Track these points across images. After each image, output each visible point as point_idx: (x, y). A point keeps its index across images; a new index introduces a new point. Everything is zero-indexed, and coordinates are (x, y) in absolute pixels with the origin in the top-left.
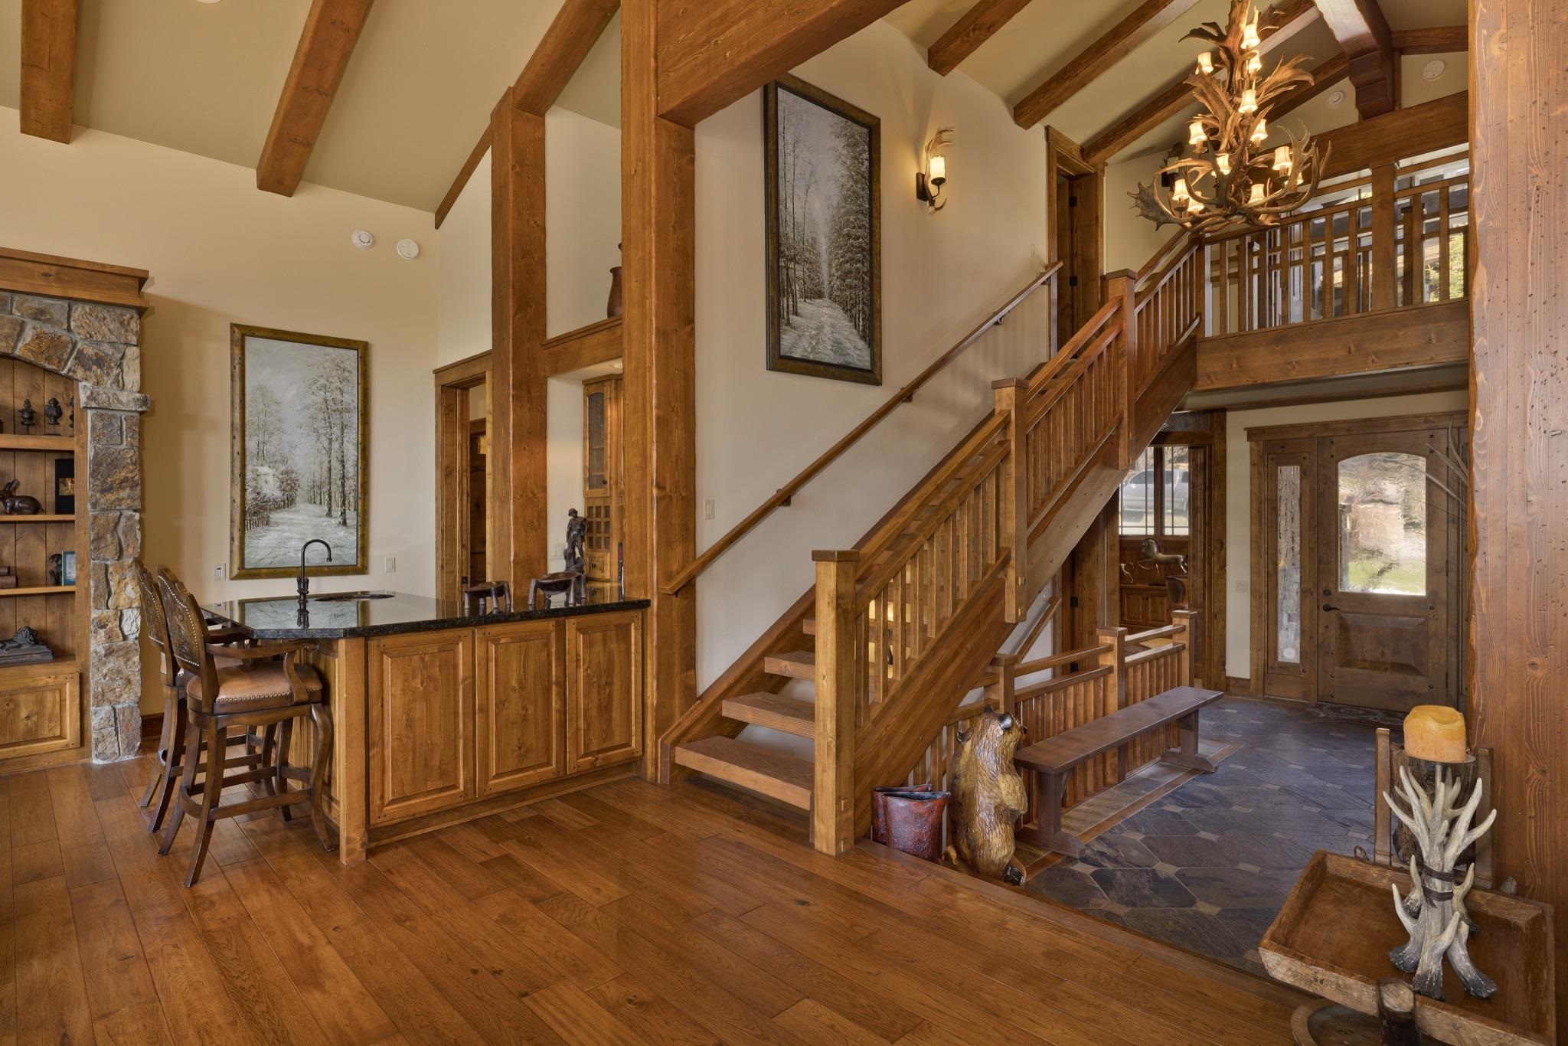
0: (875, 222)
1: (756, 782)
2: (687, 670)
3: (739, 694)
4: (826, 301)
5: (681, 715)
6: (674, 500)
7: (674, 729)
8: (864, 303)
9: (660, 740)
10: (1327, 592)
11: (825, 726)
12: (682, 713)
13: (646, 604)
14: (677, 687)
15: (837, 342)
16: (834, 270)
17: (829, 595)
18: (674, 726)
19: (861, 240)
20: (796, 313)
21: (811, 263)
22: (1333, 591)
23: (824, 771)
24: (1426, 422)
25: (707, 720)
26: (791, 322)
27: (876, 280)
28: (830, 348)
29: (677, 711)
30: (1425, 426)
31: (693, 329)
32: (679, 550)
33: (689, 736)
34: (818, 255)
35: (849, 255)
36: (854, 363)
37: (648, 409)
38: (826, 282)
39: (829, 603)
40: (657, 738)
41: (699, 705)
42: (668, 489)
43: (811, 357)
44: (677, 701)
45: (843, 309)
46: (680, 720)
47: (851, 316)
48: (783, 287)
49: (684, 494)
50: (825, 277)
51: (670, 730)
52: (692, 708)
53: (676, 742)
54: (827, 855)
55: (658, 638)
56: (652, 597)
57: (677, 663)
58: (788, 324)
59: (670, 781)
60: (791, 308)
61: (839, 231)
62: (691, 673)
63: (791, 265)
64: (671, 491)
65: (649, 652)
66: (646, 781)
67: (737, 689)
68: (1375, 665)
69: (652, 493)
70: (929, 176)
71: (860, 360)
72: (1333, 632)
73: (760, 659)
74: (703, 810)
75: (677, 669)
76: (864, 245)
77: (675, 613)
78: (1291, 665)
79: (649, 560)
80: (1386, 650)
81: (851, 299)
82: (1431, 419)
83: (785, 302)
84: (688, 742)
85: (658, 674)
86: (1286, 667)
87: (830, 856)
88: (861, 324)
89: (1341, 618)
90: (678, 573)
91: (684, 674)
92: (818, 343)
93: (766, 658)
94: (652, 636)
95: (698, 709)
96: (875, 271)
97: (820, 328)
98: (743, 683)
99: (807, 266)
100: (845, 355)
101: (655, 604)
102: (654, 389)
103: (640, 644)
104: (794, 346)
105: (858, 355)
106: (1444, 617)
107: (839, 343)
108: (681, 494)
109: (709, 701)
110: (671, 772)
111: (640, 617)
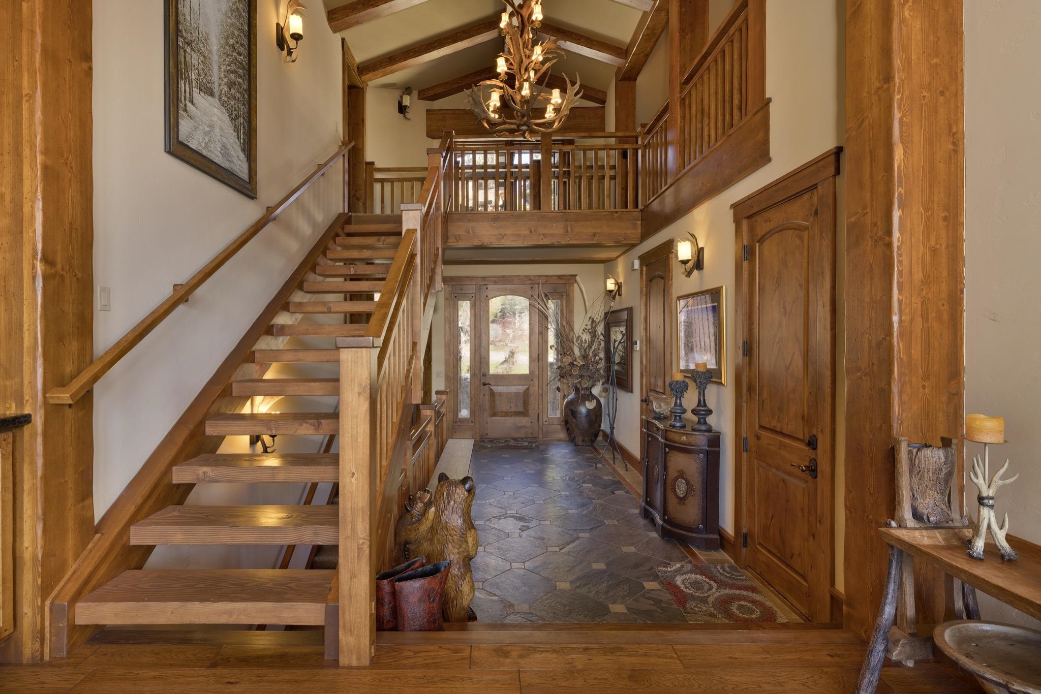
0: (253, 47)
1: (231, 613)
2: (83, 500)
3: (148, 515)
4: (215, 101)
5: (75, 560)
6: (67, 282)
7: (69, 580)
8: (244, 118)
9: (48, 603)
10: (484, 375)
11: (354, 529)
12: (77, 556)
13: (21, 421)
14: (71, 524)
15: (224, 147)
16: (222, 76)
17: (360, 384)
18: (67, 577)
19: (242, 57)
20: (192, 102)
21: (204, 57)
22: (487, 374)
23: (353, 576)
24: (530, 280)
25: (114, 556)
26: (188, 109)
27: (253, 100)
28: (219, 149)
29: (70, 555)
30: (529, 282)
31: (91, 68)
32: (73, 346)
33: (93, 582)
34: (210, 52)
35: (233, 67)
36: (237, 172)
37: (26, 152)
38: (216, 84)
39: (359, 394)
40: (43, 601)
41: (100, 539)
42: (59, 266)
43: (204, 153)
44: (71, 541)
45: (229, 116)
46: (74, 567)
47: (235, 126)
48: (181, 70)
49: (80, 276)
50: (215, 78)
51: (62, 583)
52: (90, 546)
53: (77, 596)
54: (358, 668)
55: (46, 465)
56: (35, 410)
57: (70, 493)
58: (185, 110)
59: (68, 653)
60: (188, 95)
61: (227, 38)
62: (87, 502)
63: (188, 50)
64: (63, 269)
65: (27, 486)
66: (21, 665)
67: (146, 509)
68: (507, 414)
69: (34, 267)
70: (288, 29)
71: (241, 171)
72: (487, 398)
73: (168, 471)
74: (152, 673)
75: (70, 502)
76: (244, 63)
77: (68, 429)
78: (466, 419)
79: (27, 359)
80: (512, 405)
81: (235, 110)
82: (532, 278)
83: (183, 85)
84: (91, 591)
85: (44, 514)
86: (463, 420)
87: (364, 668)
88: (242, 137)
89: (491, 389)
90: (74, 377)
91: (81, 505)
92: (210, 141)
93: (174, 468)
94: (33, 462)
95: (99, 545)
96: (253, 93)
97: (211, 126)
98: (151, 502)
99: (202, 58)
100: (230, 161)
101: (38, 421)
102: (39, 129)
103: (11, 479)
104: (190, 135)
105: (240, 165)
106: (537, 385)
107: (226, 148)
108: (76, 275)
109: (113, 532)
110: (70, 638)
111: (11, 440)
